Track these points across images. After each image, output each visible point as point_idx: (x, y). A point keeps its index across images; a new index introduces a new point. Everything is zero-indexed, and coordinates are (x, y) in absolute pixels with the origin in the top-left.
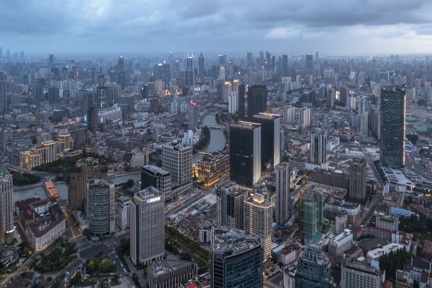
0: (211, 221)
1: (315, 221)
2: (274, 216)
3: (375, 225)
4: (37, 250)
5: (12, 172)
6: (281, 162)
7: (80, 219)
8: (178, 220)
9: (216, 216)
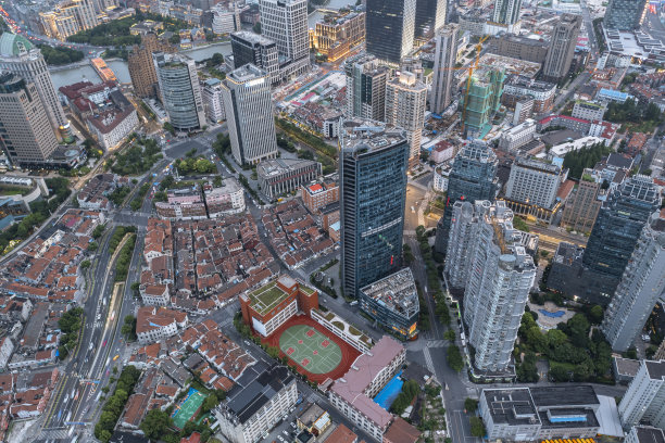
0: (339, 110)
1: (486, 108)
2: (428, 103)
3: (571, 113)
4: (109, 149)
5: (39, 46)
6: (446, 23)
7: (156, 110)
8: (292, 109)
9: (345, 103)
